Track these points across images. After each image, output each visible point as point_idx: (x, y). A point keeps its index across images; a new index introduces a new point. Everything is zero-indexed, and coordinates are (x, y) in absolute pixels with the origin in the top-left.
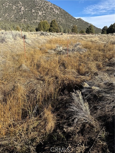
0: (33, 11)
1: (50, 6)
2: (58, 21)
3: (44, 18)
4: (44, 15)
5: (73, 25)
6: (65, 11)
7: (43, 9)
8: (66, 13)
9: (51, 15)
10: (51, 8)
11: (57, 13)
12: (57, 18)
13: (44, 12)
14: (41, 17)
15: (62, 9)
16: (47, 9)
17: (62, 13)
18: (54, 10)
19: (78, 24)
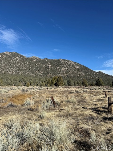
0: (58, 68)
1: (72, 64)
2: (78, 75)
3: (66, 73)
4: (66, 70)
5: (92, 77)
6: (85, 67)
7: (66, 66)
8: (86, 68)
9: (72, 70)
10: (72, 65)
11: (78, 68)
12: (78, 72)
13: (66, 68)
14: (64, 72)
15: (82, 65)
16: (69, 66)
17: (82, 68)
18: (75, 66)
19: (98, 76)
